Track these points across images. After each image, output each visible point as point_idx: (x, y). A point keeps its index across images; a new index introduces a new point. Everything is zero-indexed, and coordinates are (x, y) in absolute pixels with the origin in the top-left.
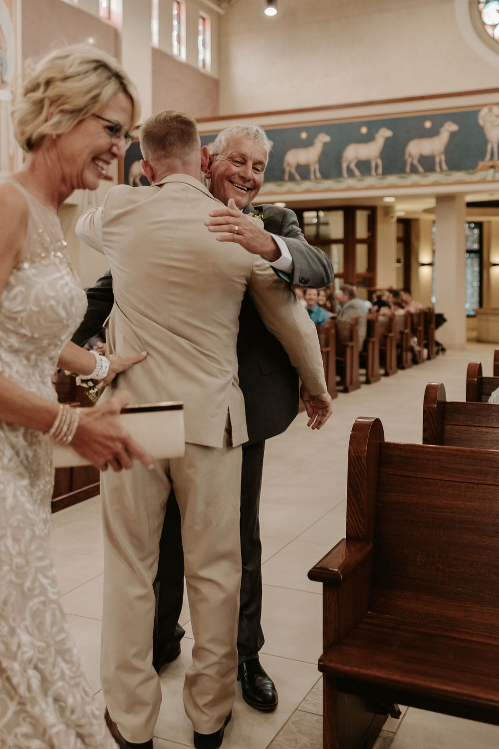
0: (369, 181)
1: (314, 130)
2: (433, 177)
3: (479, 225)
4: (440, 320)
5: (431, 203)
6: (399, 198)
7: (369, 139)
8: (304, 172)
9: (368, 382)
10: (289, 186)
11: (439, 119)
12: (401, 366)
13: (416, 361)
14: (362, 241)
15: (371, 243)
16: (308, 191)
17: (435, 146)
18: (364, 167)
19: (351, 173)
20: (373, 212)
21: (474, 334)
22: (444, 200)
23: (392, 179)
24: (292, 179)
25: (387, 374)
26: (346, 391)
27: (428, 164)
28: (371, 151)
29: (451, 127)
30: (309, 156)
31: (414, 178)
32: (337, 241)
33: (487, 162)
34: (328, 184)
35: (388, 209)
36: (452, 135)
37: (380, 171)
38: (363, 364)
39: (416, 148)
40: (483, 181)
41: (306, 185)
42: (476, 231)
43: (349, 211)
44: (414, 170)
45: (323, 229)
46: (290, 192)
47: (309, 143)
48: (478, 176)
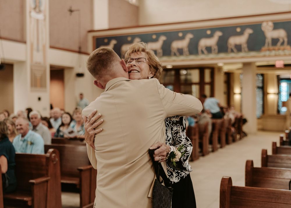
0: (211, 56)
1: (185, 32)
2: (241, 54)
3: (262, 75)
4: (245, 121)
5: (240, 66)
6: (226, 64)
7: (211, 36)
8: (180, 52)
9: (213, 151)
10: (174, 58)
11: (244, 27)
12: (227, 143)
13: (234, 141)
14: (207, 84)
15: (212, 84)
16: (183, 60)
17: (242, 40)
18: (209, 49)
19: (203, 52)
20: (213, 70)
21: (260, 127)
22: (247, 65)
23: (222, 55)
24: (175, 55)
25: (221, 147)
26: (203, 155)
27: (239, 48)
28: (212, 42)
29: (249, 31)
30: (183, 44)
31: (232, 55)
32: (196, 84)
33: (266, 47)
34: (192, 57)
35: (220, 69)
36: (250, 35)
37: (217, 51)
38: (211, 142)
39: (233, 41)
40: (264, 56)
41: (182, 58)
42: (261, 78)
43: (202, 69)
44: (232, 51)
45: (189, 77)
46: (174, 61)
47: (183, 38)
48: (262, 54)
